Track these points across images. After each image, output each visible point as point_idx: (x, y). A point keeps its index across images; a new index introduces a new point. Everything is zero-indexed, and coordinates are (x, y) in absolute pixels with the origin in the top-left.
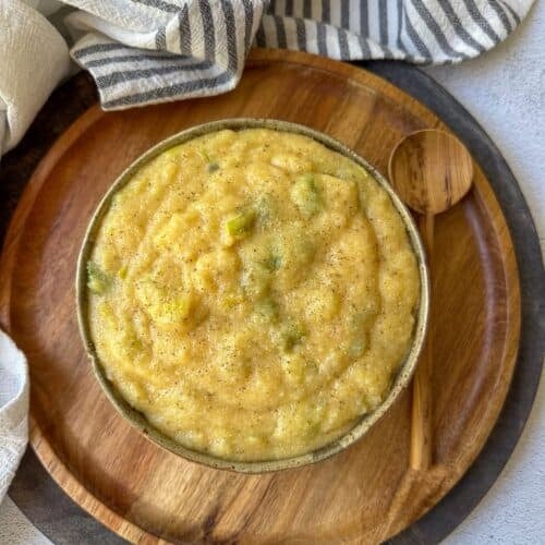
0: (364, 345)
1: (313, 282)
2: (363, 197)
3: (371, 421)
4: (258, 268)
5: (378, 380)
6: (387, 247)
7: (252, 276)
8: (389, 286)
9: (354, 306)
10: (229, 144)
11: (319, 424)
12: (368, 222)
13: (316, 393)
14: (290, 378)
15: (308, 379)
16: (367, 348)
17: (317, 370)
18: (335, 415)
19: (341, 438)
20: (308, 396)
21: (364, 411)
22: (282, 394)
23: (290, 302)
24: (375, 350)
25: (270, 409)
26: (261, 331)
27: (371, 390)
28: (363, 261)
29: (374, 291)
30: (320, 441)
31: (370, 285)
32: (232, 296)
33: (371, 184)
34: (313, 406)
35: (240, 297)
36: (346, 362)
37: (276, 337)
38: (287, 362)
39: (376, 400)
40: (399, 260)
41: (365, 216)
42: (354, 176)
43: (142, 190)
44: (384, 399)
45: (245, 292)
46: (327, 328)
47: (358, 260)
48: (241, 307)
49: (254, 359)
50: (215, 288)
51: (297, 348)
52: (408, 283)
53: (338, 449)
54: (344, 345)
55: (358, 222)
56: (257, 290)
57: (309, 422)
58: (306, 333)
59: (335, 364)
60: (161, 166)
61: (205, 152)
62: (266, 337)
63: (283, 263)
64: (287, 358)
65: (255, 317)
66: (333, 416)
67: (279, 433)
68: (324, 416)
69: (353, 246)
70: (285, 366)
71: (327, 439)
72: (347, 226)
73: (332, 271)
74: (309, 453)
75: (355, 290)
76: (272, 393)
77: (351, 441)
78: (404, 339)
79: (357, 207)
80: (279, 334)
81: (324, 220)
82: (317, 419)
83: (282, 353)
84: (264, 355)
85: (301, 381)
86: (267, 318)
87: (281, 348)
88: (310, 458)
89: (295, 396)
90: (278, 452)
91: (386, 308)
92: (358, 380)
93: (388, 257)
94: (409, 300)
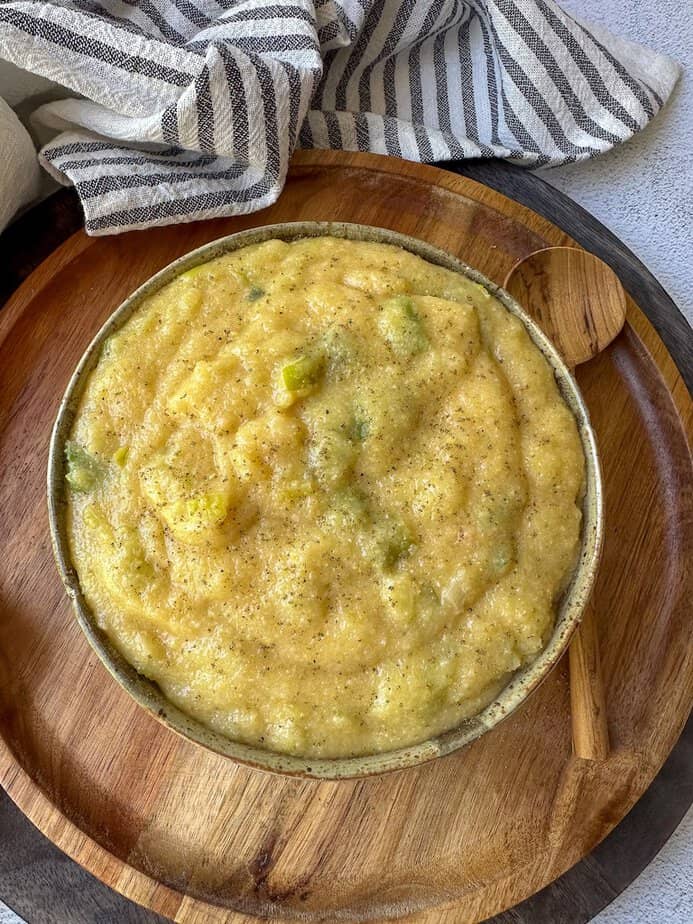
0: (509, 556)
1: (420, 460)
2: (487, 327)
3: (530, 680)
4: (335, 439)
5: (535, 610)
6: (530, 401)
7: (325, 452)
8: (539, 462)
9: (488, 493)
10: (277, 259)
11: (445, 689)
12: (497, 365)
13: (437, 637)
14: (394, 614)
15: (425, 615)
16: (515, 561)
17: (438, 600)
18: (471, 673)
19: (481, 711)
20: (426, 643)
21: (517, 664)
22: (383, 642)
23: (386, 490)
24: (527, 564)
25: (363, 668)
26: (344, 539)
27: (526, 628)
28: (496, 423)
29: (516, 470)
30: (449, 718)
31: (510, 460)
32: (294, 484)
33: (495, 309)
34: (433, 660)
35: (308, 485)
36: (484, 584)
37: (369, 548)
38: (389, 588)
39: (534, 645)
40: (550, 421)
41: (491, 356)
42: (470, 298)
43: (150, 330)
44: (546, 643)
45: (315, 478)
46: (449, 531)
47: (489, 421)
48: (309, 503)
49: (335, 585)
50: (268, 473)
51: (402, 565)
52: (568, 455)
53: (480, 730)
54: (478, 557)
55: (483, 365)
56: (335, 474)
57: (430, 687)
58: (417, 540)
59: (465, 588)
60: (178, 293)
61: (242, 271)
62: (353, 548)
63: (373, 429)
64: (389, 582)
65: (332, 517)
66: (468, 675)
67: (381, 708)
68: (453, 676)
69: (478, 399)
70: (386, 595)
71: (459, 714)
72: (467, 371)
73: (449, 440)
74: (430, 739)
75: (489, 469)
76: (366, 640)
77: (499, 716)
78: (569, 544)
79: (479, 342)
80: (373, 543)
81: (430, 364)
82: (441, 680)
83: (379, 573)
84: (352, 577)
85: (414, 618)
86: (353, 516)
87: (378, 566)
88: (434, 748)
89: (405, 645)
90: (379, 740)
91: (538, 497)
92: (504, 613)
93: (533, 417)
94: (572, 482)
